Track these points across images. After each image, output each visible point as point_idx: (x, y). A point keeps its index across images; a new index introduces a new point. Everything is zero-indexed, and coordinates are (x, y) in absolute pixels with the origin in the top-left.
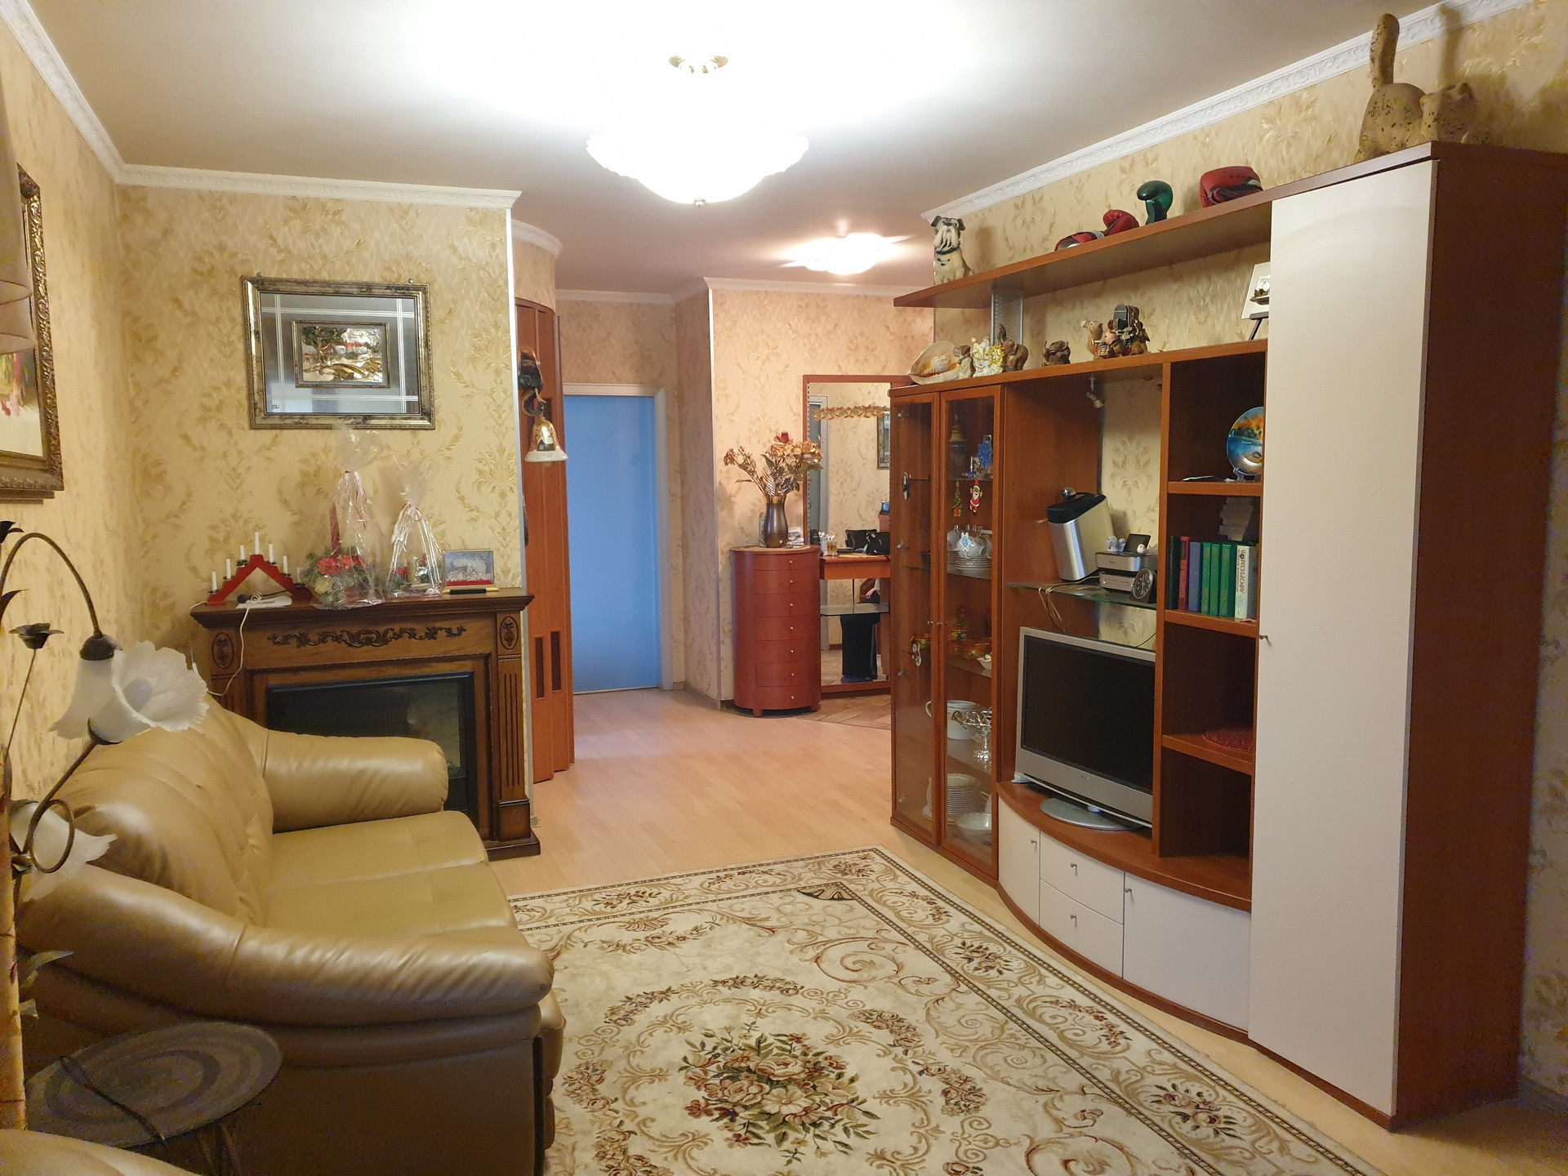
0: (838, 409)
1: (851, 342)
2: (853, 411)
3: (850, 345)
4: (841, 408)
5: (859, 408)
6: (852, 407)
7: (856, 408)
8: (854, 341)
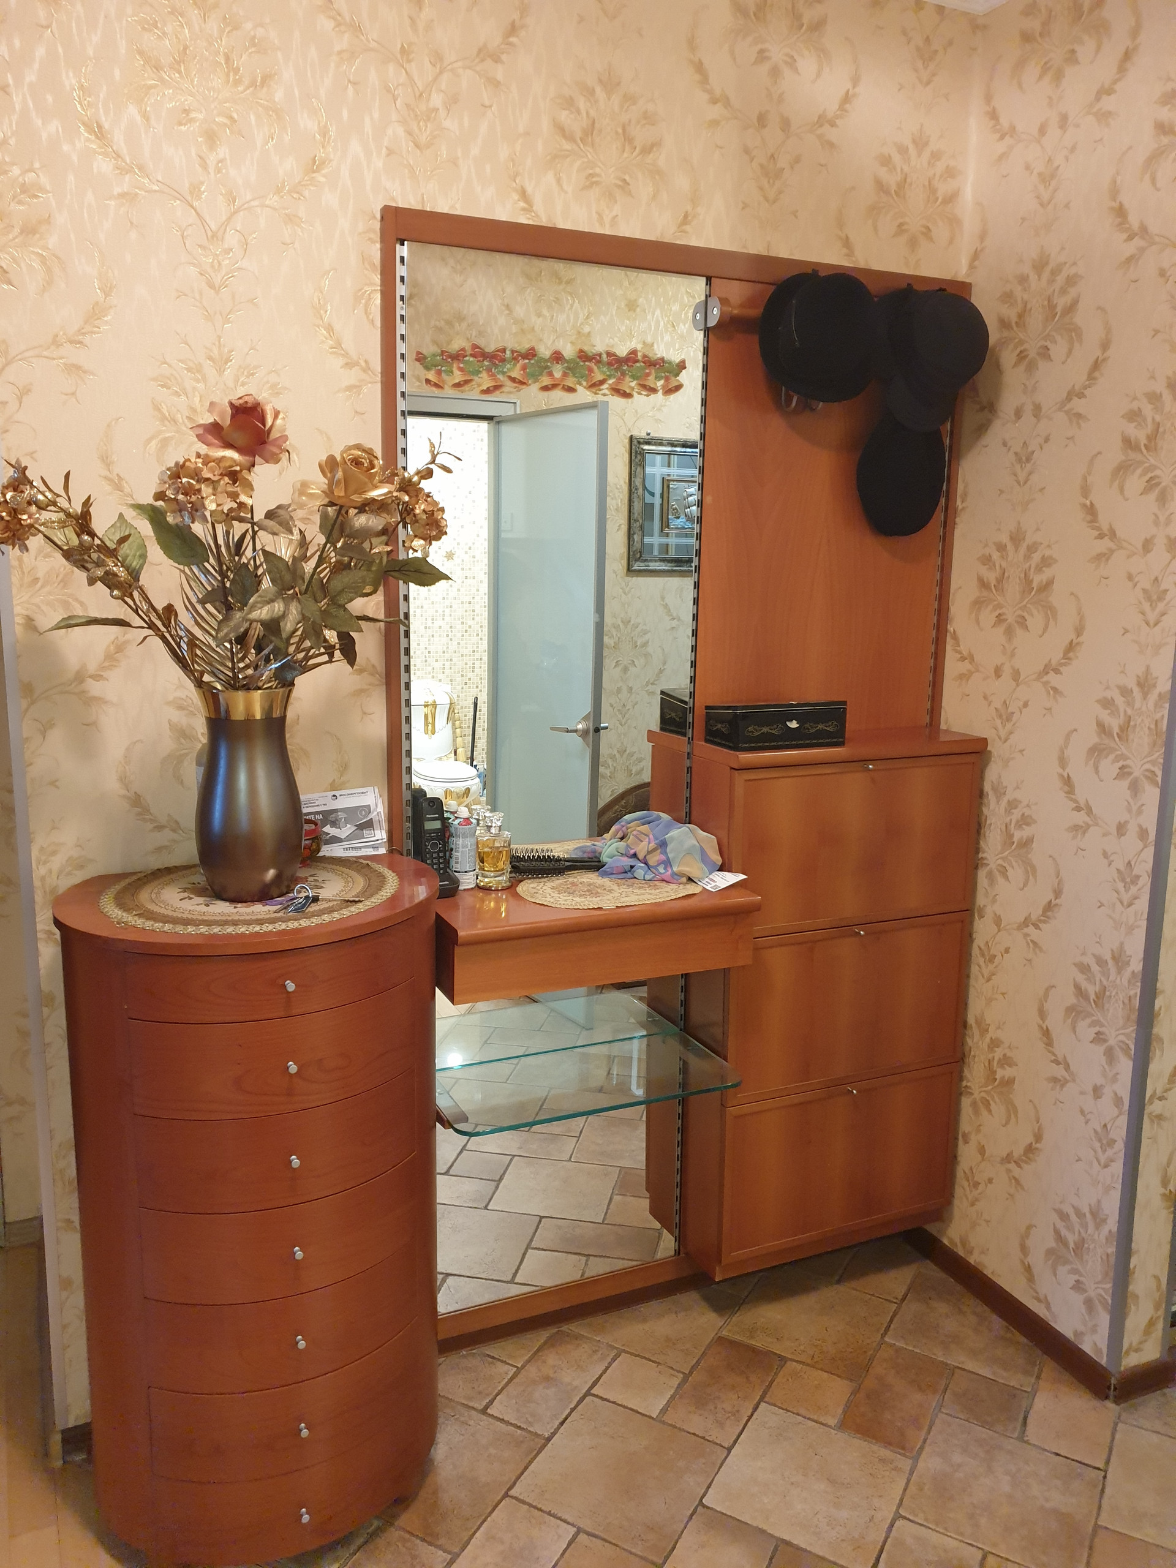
0: (517, 356)
1: (569, 103)
2: (571, 368)
3: (564, 116)
4: (531, 354)
5: (596, 358)
6: (569, 352)
7: (583, 356)
8: (582, 103)
